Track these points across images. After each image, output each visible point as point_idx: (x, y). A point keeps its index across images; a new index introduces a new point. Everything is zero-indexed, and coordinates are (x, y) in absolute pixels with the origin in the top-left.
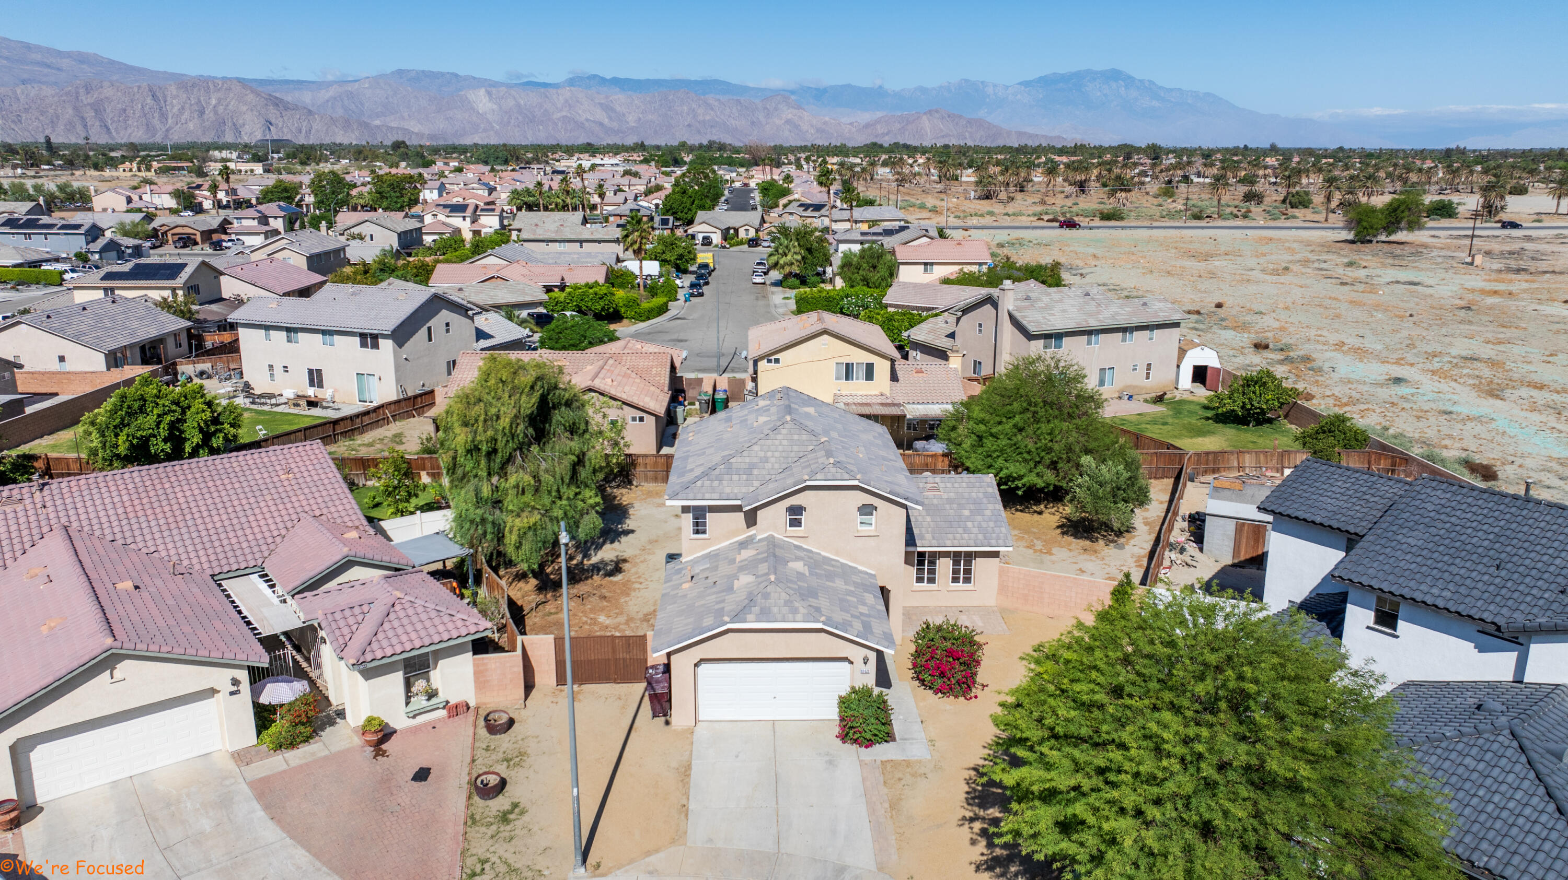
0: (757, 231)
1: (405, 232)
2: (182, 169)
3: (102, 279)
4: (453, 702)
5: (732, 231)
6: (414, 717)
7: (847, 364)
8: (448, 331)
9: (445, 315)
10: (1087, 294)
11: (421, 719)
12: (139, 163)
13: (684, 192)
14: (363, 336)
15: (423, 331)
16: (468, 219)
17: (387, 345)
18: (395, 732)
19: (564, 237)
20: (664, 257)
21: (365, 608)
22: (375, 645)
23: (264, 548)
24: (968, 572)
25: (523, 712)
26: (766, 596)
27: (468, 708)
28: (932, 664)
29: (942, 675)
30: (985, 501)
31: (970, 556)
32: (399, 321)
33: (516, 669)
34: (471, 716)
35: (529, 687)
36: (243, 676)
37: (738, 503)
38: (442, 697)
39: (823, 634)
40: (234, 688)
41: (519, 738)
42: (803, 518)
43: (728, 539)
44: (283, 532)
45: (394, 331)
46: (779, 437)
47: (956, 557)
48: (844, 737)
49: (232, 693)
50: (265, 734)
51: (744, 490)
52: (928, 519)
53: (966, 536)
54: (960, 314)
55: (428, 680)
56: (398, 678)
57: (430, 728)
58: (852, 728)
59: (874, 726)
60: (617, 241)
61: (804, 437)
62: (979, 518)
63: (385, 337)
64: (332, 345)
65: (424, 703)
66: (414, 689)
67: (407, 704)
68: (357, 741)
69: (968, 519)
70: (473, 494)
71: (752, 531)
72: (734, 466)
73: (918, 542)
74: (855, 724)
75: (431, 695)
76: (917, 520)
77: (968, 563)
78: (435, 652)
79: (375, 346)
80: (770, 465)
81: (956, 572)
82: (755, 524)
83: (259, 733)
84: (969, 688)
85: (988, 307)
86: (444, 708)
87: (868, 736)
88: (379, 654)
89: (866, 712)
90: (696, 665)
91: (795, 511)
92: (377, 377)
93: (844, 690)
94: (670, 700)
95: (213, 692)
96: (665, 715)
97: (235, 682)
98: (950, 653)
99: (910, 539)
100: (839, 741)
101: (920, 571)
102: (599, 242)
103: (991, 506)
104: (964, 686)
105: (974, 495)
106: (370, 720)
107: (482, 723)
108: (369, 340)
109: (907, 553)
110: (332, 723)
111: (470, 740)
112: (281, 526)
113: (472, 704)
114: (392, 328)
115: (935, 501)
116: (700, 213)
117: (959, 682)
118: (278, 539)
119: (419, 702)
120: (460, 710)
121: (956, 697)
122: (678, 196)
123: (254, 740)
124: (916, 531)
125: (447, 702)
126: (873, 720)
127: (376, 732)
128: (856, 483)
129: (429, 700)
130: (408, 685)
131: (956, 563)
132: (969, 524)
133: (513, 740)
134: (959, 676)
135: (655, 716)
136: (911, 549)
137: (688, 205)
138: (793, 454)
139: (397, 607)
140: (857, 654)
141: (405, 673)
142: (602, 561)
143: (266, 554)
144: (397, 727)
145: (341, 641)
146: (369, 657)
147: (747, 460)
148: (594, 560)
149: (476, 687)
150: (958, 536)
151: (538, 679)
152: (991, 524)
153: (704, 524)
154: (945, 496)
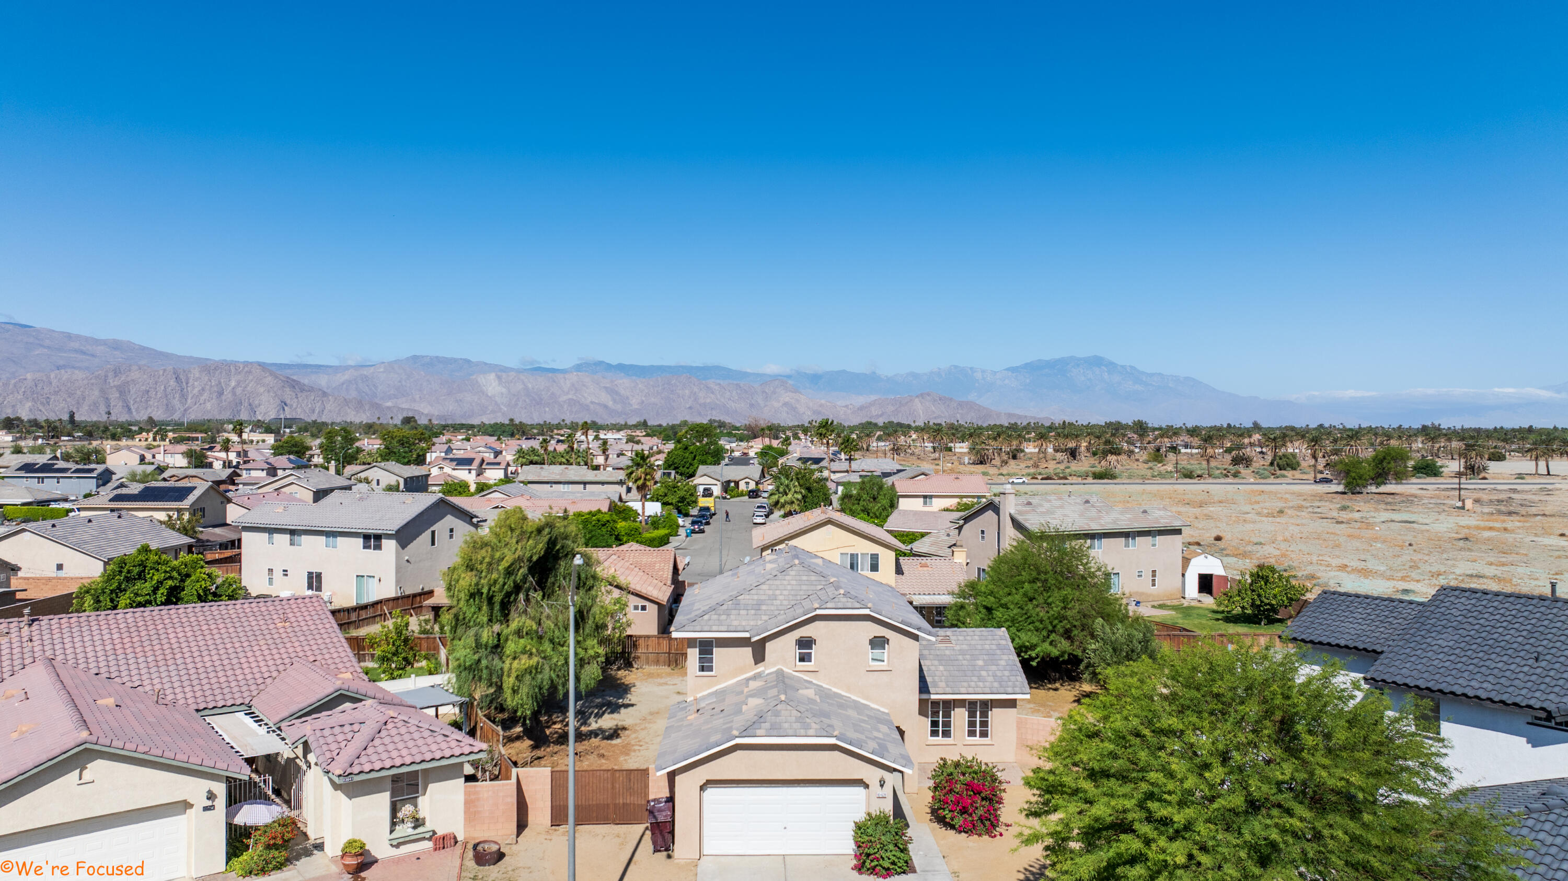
0: (757, 483)
1: (411, 478)
2: (197, 439)
3: (110, 501)
4: (440, 833)
5: (732, 484)
6: (397, 846)
7: (852, 555)
8: (451, 537)
9: (449, 521)
10: (1087, 502)
11: (405, 849)
12: (156, 434)
13: (686, 448)
14: (367, 537)
15: (427, 535)
16: (474, 472)
17: (390, 545)
18: (376, 861)
19: (567, 479)
20: (666, 499)
21: (356, 727)
22: (363, 759)
23: (253, 687)
24: (984, 724)
25: (514, 847)
26: (777, 714)
27: (456, 842)
28: (951, 798)
29: (964, 811)
30: (998, 652)
31: (987, 706)
32: (404, 522)
33: (509, 800)
34: (459, 849)
35: (522, 825)
36: (220, 789)
37: (747, 635)
38: (429, 826)
39: (837, 753)
40: (209, 803)
41: (510, 869)
42: (813, 651)
43: (735, 677)
44: (275, 674)
45: (398, 531)
46: (787, 578)
47: (971, 706)
48: (860, 868)
49: (206, 809)
50: (235, 861)
51: (752, 623)
52: (941, 668)
53: (981, 684)
54: (961, 522)
55: (416, 806)
56: (383, 800)
57: (414, 859)
58: (868, 855)
59: (892, 853)
60: (621, 483)
61: (813, 578)
62: (994, 668)
63: (389, 536)
64: (335, 547)
65: (411, 831)
66: (400, 815)
67: (391, 832)
68: (335, 869)
69: (982, 668)
70: (473, 639)
71: (760, 668)
72: (742, 602)
73: (931, 690)
74: (871, 851)
75: (418, 823)
76: (929, 670)
77: (984, 714)
78: (425, 771)
79: (378, 547)
80: (778, 602)
81: (972, 724)
82: (763, 660)
83: (228, 859)
84: (993, 826)
85: (990, 514)
86: (430, 839)
87: (886, 864)
88: (367, 768)
89: (883, 838)
90: (702, 788)
91: (805, 643)
92: (376, 579)
93: (861, 816)
94: (672, 833)
95: (186, 805)
96: (667, 850)
97: (211, 796)
98: (969, 786)
99: (924, 687)
100: (855, 873)
101: (935, 724)
102: (603, 483)
103: (1005, 657)
104: (987, 823)
105: (987, 647)
106: (350, 843)
107: (470, 854)
108: (372, 540)
109: (921, 701)
110: (308, 853)
111: (457, 870)
112: (273, 668)
113: (460, 838)
114: (396, 528)
115: (947, 652)
116: (701, 467)
117: (981, 819)
118: (269, 681)
119: (405, 830)
120: (447, 842)
121: (980, 835)
122: (680, 452)
123: (222, 867)
124: (929, 679)
125: (434, 833)
126: (891, 847)
127: (356, 855)
128: (867, 612)
129: (415, 828)
130: (394, 810)
131: (972, 714)
132: (984, 673)
133: (503, 870)
134: (980, 812)
135: (656, 851)
136: (924, 696)
137: (690, 460)
138: (802, 593)
139: (390, 726)
140: (871, 774)
141: (392, 796)
142: (600, 729)
143: (254, 693)
144: (379, 857)
145: (328, 755)
146: (356, 769)
147: (756, 597)
148: (594, 726)
149: (465, 819)
150: (973, 684)
151: (531, 818)
152: (1007, 673)
153: (711, 660)
154: (958, 648)
